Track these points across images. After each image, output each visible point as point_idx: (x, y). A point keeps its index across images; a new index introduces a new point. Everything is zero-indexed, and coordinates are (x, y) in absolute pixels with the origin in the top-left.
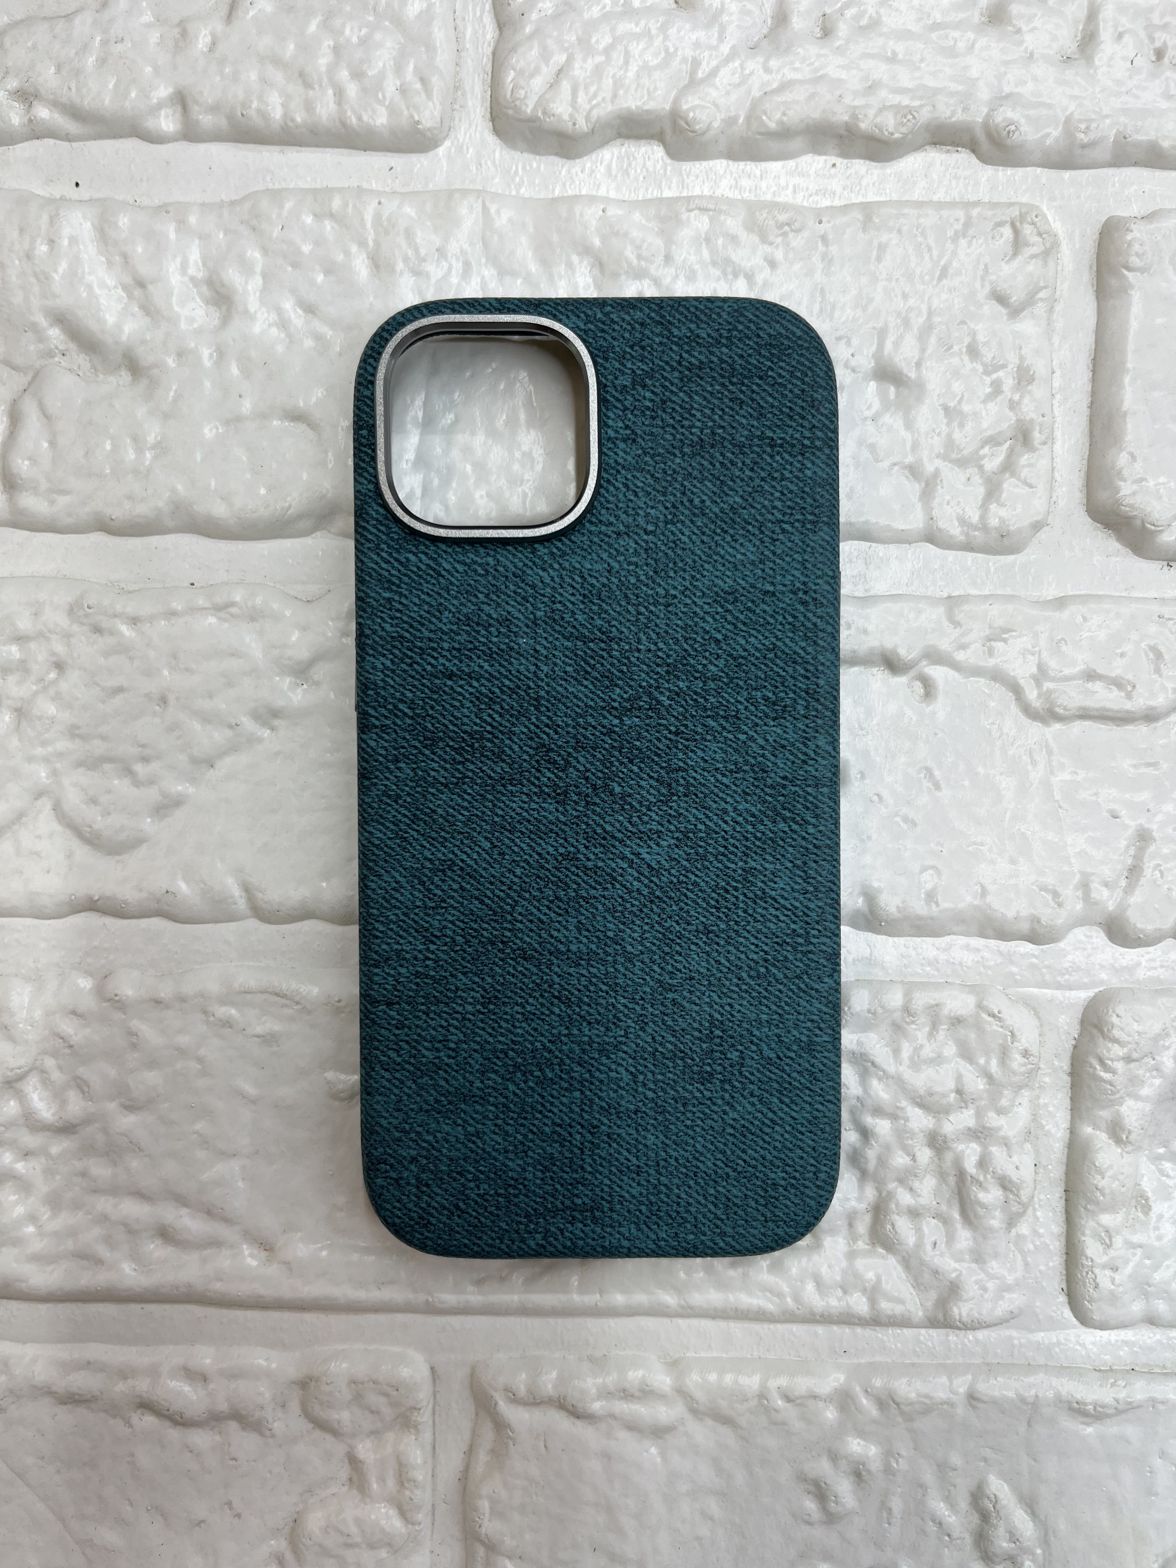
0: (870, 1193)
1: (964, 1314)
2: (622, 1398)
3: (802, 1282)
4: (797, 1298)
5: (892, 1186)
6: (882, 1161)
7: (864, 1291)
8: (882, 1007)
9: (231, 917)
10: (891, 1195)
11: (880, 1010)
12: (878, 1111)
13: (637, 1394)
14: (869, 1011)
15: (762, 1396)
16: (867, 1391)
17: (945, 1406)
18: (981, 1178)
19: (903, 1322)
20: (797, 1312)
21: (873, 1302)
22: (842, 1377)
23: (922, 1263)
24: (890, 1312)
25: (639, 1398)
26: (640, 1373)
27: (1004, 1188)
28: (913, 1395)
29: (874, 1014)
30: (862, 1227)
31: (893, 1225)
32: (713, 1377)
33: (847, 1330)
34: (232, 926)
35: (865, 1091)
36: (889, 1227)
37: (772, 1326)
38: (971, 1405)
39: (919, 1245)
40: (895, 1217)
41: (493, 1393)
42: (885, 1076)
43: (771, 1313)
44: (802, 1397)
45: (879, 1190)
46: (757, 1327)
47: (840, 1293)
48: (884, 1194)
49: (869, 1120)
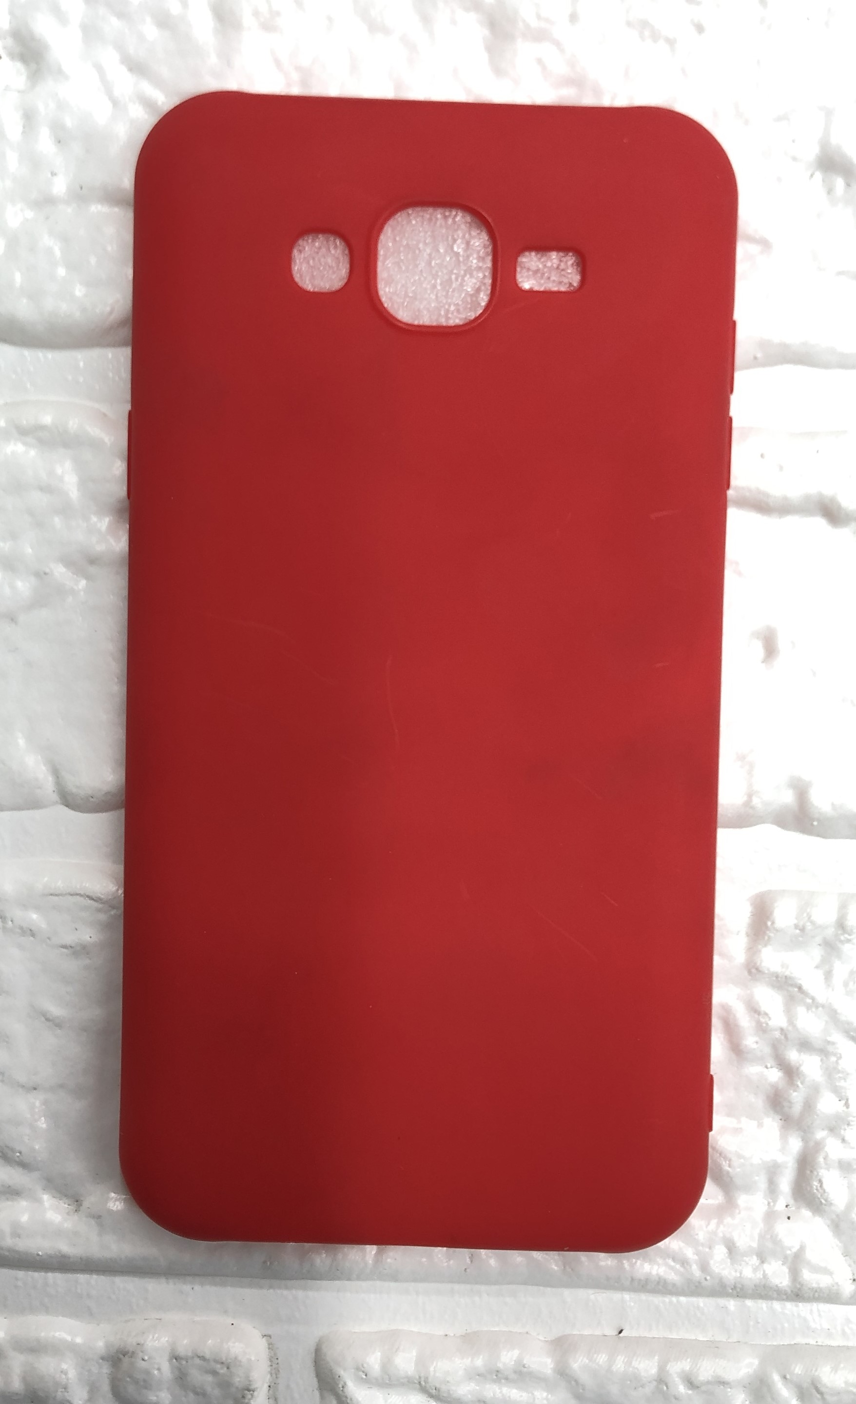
0: (795, 1144)
2: (494, 1381)
3: (710, 1248)
4: (704, 1267)
5: (820, 1135)
6: (809, 1106)
7: (785, 1259)
8: (813, 923)
9: (34, 804)
10: (818, 1146)
11: (809, 926)
12: (805, 1045)
13: (512, 1376)
14: (796, 926)
15: (661, 1380)
16: (785, 1377)
19: (831, 1297)
20: (704, 1283)
21: (795, 1273)
22: (756, 1362)
24: (815, 1285)
26: (516, 1353)
29: (803, 930)
30: (785, 1184)
31: (820, 1181)
32: (602, 1359)
33: (763, 1305)
34: (37, 814)
35: (791, 1022)
36: (816, 1183)
37: (674, 1299)
40: (823, 1173)
41: (342, 1373)
42: (814, 1005)
43: (674, 1285)
44: (708, 1383)
45: (805, 1140)
46: (657, 1300)
47: (755, 1260)
48: (812, 1144)
49: (793, 1056)
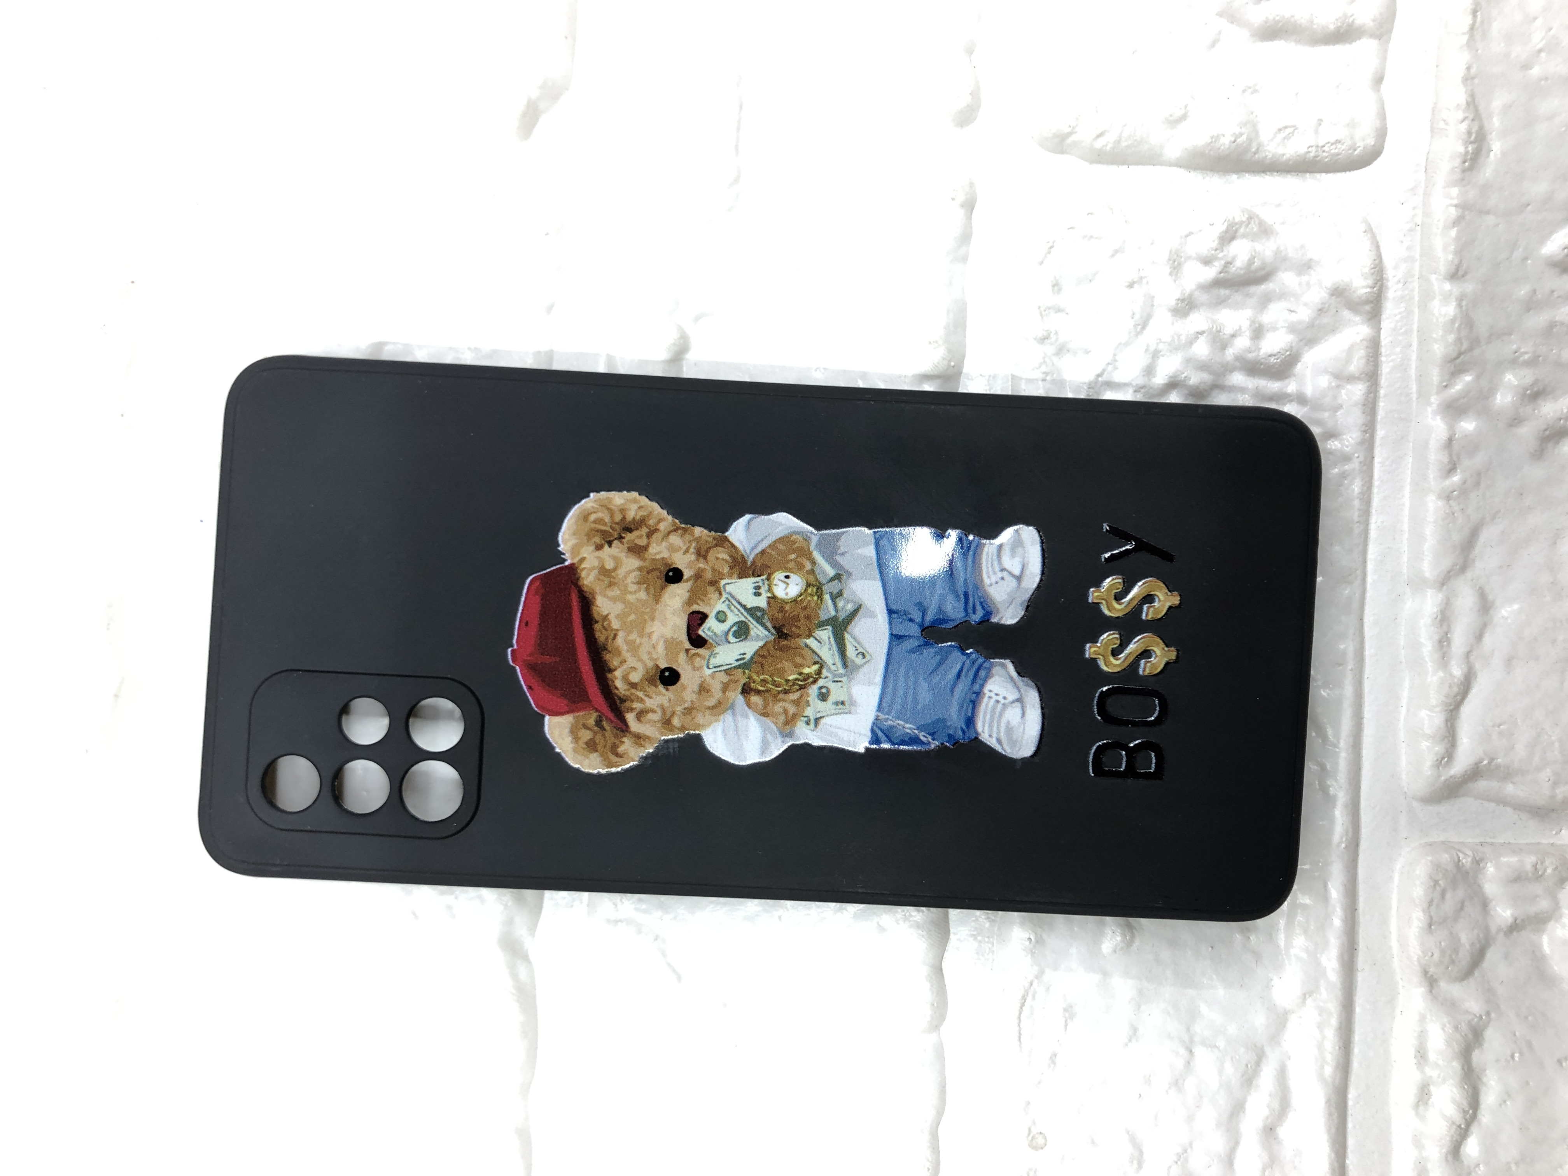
1: (1365, 283)
17: (1464, 303)
18: (1223, 262)
23: (1311, 325)
25: (1449, 627)
27: (1233, 238)
28: (1451, 338)
38: (1463, 276)
39: (1292, 329)
